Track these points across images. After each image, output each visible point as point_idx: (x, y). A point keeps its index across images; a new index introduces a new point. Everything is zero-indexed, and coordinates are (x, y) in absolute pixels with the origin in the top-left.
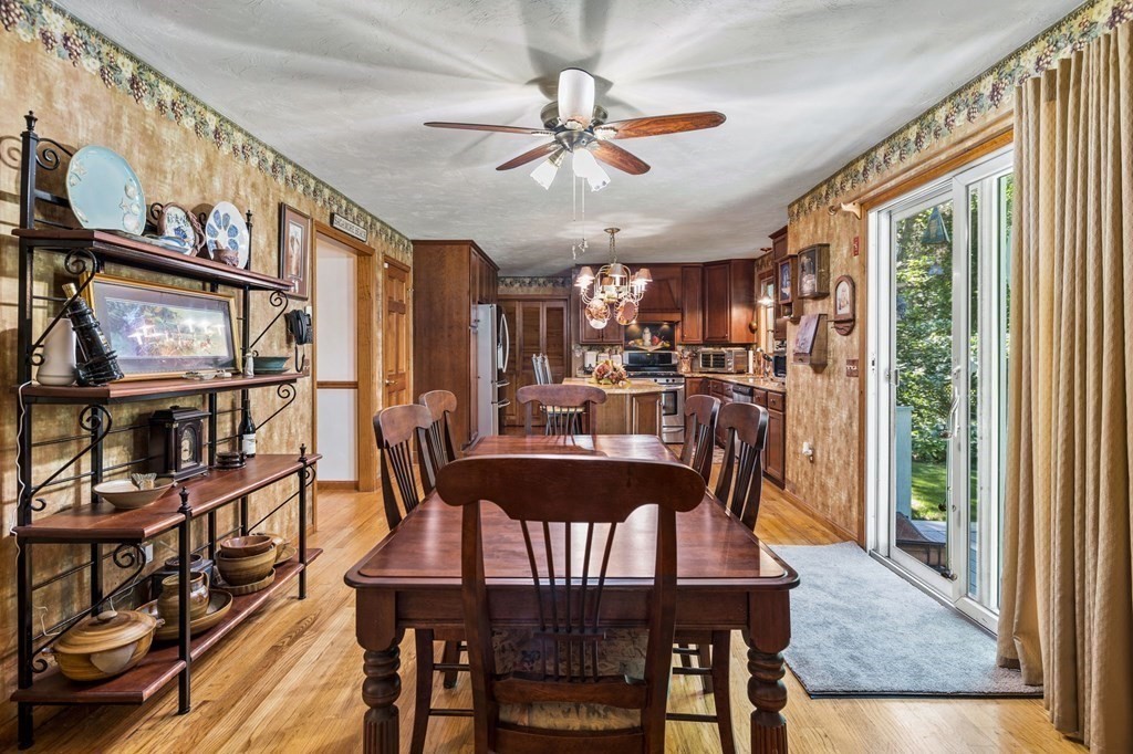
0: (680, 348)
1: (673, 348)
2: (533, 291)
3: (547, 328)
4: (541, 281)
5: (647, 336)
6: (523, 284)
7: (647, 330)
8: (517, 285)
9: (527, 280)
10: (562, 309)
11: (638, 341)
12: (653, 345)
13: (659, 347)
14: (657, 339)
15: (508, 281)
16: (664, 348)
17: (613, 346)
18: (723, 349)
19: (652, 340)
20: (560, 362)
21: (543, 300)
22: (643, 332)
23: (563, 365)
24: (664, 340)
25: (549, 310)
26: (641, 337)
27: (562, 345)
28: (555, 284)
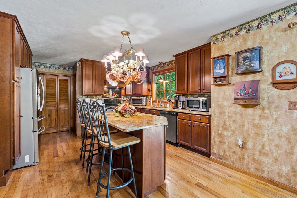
0: (122, 97)
1: (120, 97)
2: (52, 71)
3: (60, 88)
4: (57, 67)
5: (111, 92)
6: (45, 67)
7: (111, 90)
8: (43, 67)
9: (49, 66)
10: (68, 80)
11: (107, 94)
12: (113, 96)
13: (115, 96)
14: (114, 94)
15: (37, 64)
16: (117, 97)
17: (97, 96)
18: (141, 97)
19: (113, 94)
20: (67, 103)
21: (58, 76)
22: (109, 91)
23: (68, 104)
24: (117, 94)
25: (61, 80)
26: (108, 93)
27: (68, 96)
28: (64, 69)
